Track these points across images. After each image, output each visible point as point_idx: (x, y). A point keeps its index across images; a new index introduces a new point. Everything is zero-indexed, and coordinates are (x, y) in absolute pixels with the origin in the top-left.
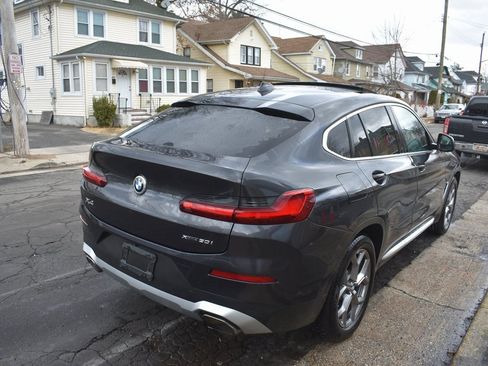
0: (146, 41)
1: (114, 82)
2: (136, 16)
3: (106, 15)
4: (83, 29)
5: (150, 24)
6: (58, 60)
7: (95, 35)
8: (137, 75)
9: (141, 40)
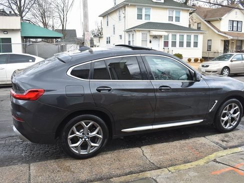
0: (172, 21)
1: (150, 42)
2: (167, 8)
3: (152, 10)
4: (140, 17)
5: (174, 12)
6: (127, 32)
7: (145, 19)
8: (163, 38)
9: (169, 21)
